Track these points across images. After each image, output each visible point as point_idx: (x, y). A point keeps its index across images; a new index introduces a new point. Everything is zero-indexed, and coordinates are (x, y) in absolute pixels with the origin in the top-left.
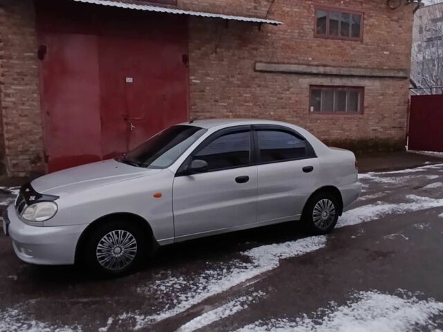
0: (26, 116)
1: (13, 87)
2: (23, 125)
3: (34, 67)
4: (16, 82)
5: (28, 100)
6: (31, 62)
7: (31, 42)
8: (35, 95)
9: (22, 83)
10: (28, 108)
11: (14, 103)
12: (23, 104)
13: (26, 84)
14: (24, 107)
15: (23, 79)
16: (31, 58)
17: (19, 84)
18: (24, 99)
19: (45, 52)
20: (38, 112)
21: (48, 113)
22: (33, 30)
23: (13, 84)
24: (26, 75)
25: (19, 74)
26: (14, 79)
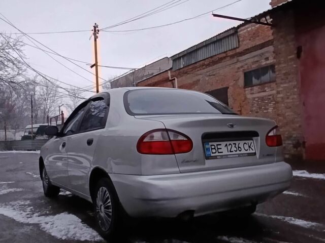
0: (290, 108)
1: (282, 86)
2: (288, 115)
3: (295, 66)
4: (283, 81)
5: (291, 95)
6: (293, 63)
7: (292, 46)
8: (296, 90)
9: (287, 81)
10: (291, 101)
11: (282, 98)
12: (288, 98)
13: (290, 82)
14: (288, 101)
15: (287, 78)
16: (292, 60)
17: (285, 83)
18: (289, 94)
19: (301, 51)
20: (298, 103)
21: (304, 104)
22: (293, 36)
23: (281, 83)
24: (289, 75)
25: (285, 74)
26: (282, 79)
